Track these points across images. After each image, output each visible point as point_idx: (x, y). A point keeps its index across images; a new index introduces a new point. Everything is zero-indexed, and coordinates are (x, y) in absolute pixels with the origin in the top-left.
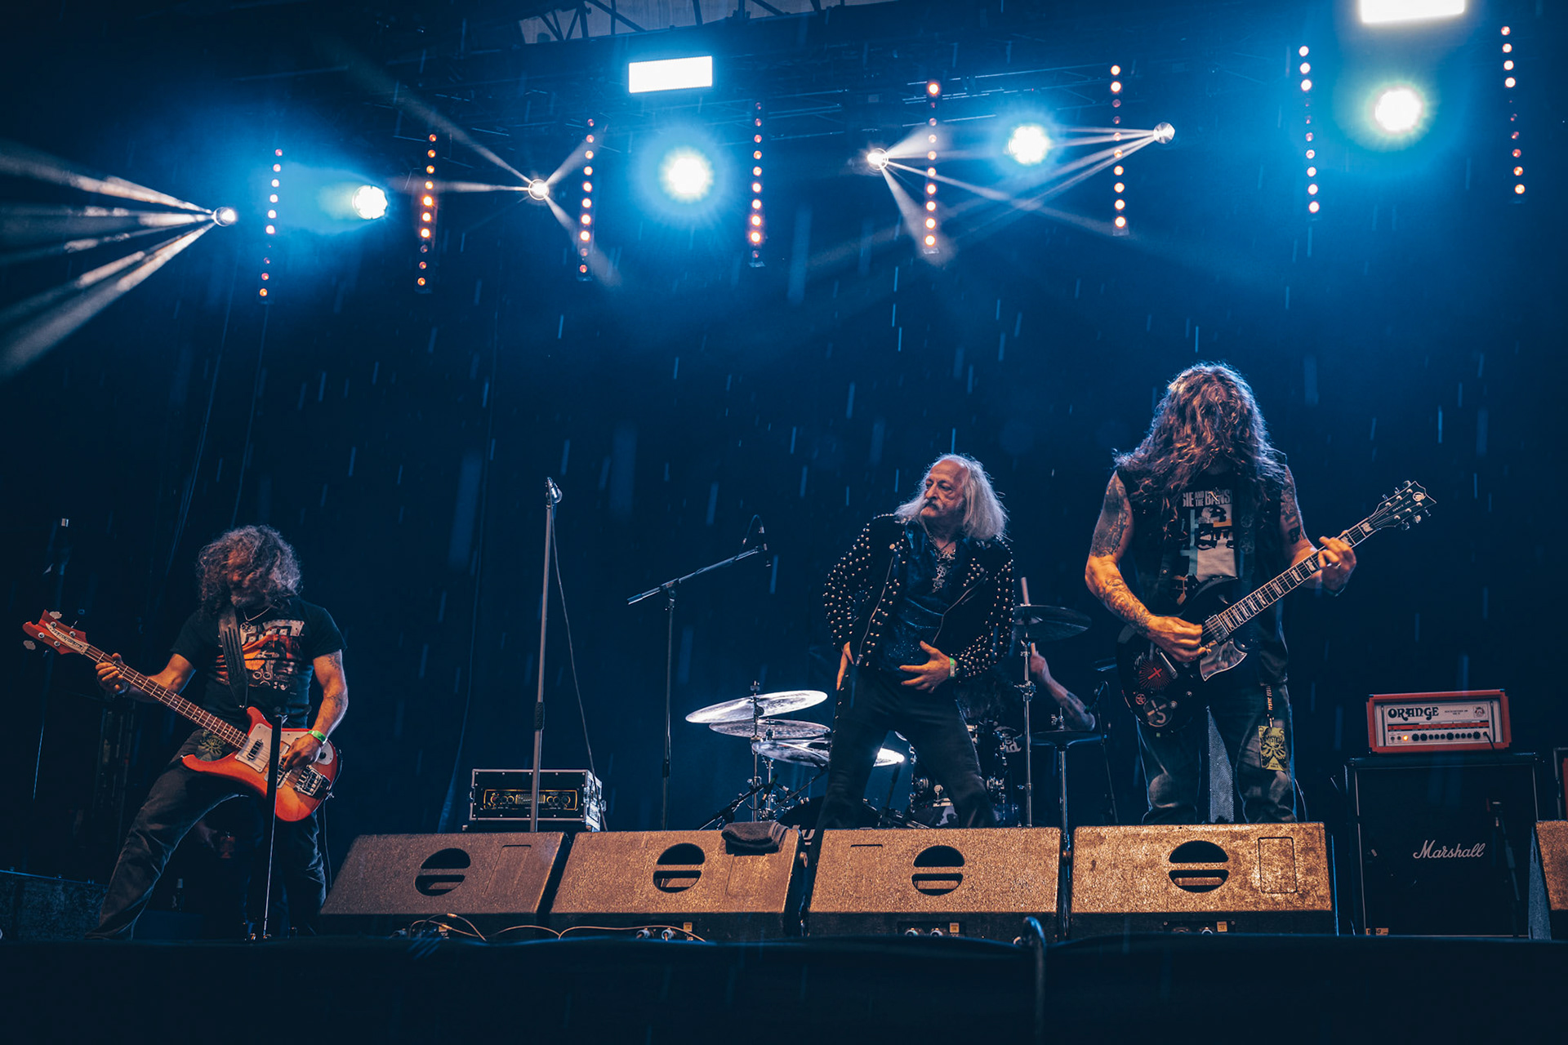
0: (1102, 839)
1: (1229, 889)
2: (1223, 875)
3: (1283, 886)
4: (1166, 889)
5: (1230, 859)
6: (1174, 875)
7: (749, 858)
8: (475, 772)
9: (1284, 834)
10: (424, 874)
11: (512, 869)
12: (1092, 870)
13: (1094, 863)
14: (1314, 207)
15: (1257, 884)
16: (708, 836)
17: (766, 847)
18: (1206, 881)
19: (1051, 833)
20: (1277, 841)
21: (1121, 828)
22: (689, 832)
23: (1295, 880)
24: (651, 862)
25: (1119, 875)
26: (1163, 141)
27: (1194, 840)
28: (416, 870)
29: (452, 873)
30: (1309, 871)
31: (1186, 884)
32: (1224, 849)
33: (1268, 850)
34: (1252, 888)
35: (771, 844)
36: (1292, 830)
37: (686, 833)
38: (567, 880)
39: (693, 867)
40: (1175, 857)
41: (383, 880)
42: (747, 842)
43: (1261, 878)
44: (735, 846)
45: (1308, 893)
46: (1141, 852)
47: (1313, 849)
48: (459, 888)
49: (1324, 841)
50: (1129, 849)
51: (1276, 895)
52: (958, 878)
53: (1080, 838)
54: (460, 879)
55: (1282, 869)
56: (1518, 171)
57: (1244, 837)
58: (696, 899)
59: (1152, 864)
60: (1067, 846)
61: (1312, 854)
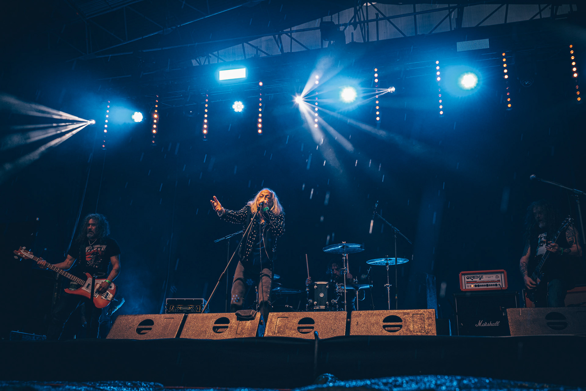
0: (361, 315)
1: (402, 331)
2: (401, 326)
3: (420, 330)
4: (381, 331)
5: (403, 321)
6: (384, 327)
7: (244, 322)
8: (167, 299)
9: (421, 313)
10: (139, 328)
11: (167, 326)
12: (357, 325)
13: (358, 323)
14: (441, 113)
15: (412, 329)
16: (231, 315)
17: (251, 318)
18: (395, 329)
19: (344, 313)
20: (419, 315)
21: (367, 311)
22: (225, 313)
23: (425, 328)
24: (212, 324)
25: (366, 327)
26: (392, 92)
27: (391, 315)
28: (136, 327)
29: (148, 327)
30: (429, 325)
31: (388, 330)
32: (401, 318)
33: (416, 318)
34: (410, 331)
35: (251, 317)
36: (424, 311)
37: (224, 314)
38: (185, 329)
39: (226, 325)
40: (385, 321)
41: (126, 329)
42: (244, 316)
43: (413, 327)
44: (240, 318)
45: (429, 332)
46: (373, 320)
47: (431, 318)
49: (434, 315)
50: (370, 318)
51: (418, 333)
52: (313, 328)
53: (353, 314)
54: (150, 329)
55: (420, 324)
56: (509, 100)
57: (408, 314)
58: (226, 335)
59: (377, 323)
60: (349, 316)
61: (430, 319)
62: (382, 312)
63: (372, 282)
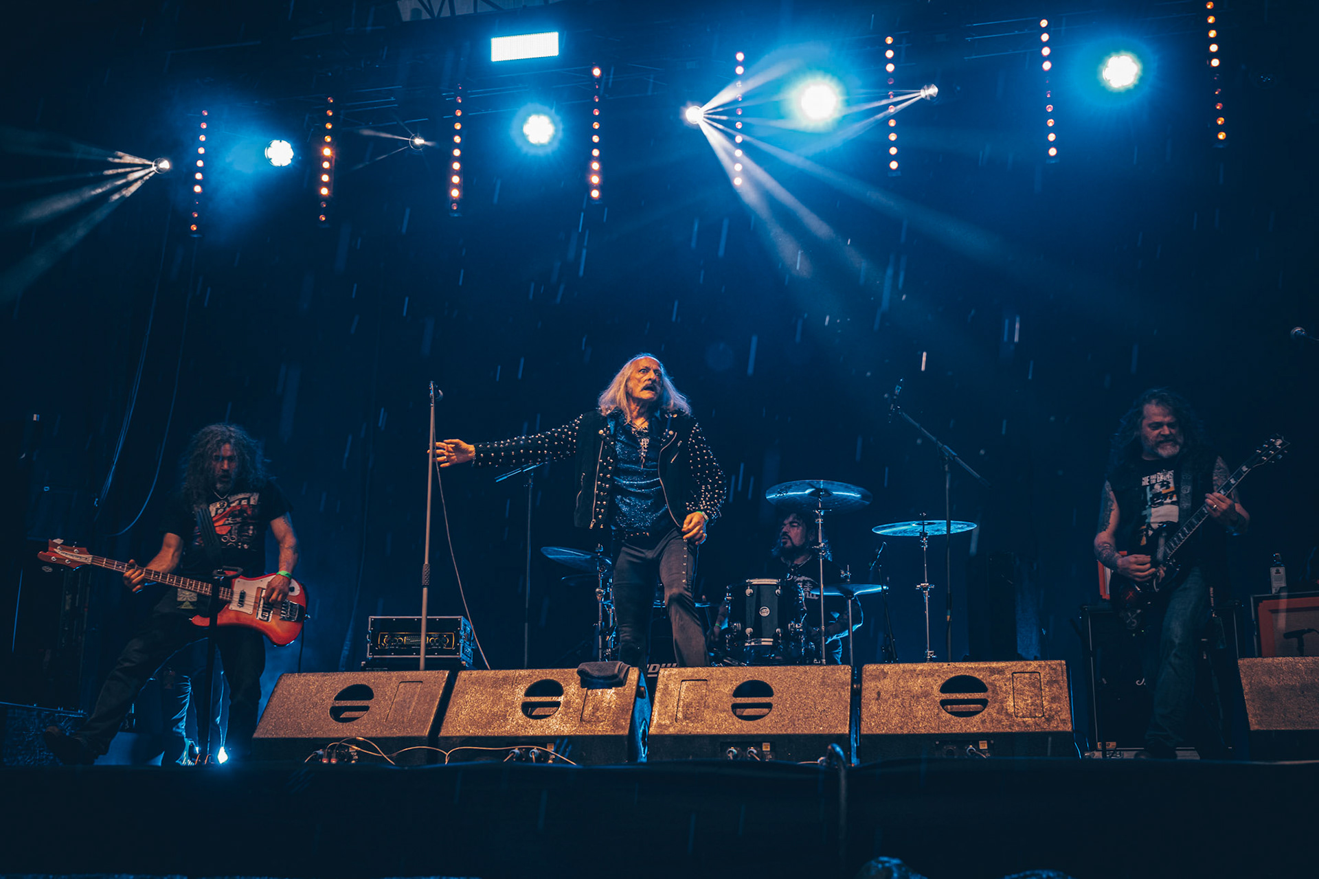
0: (885, 674)
1: (989, 714)
2: (984, 703)
3: (1033, 711)
4: (938, 714)
5: (990, 690)
6: (944, 703)
7: (599, 691)
8: (371, 618)
9: (1033, 669)
10: (337, 705)
11: (408, 700)
12: (877, 699)
13: (879, 694)
14: (1053, 152)
15: (1011, 710)
16: (565, 673)
17: (615, 681)
18: (970, 708)
19: (844, 669)
20: (1027, 675)
21: (901, 665)
22: (550, 670)
23: (1043, 706)
24: (520, 695)
25: (900, 704)
26: (928, 98)
27: (959, 674)
28: (330, 702)
29: (359, 705)
30: (1054, 699)
31: (954, 710)
32: (985, 682)
33: (1020, 683)
34: (1007, 714)
35: (618, 679)
36: (1040, 666)
37: (547, 671)
38: (452, 710)
39: (555, 699)
40: (945, 688)
41: (303, 710)
42: (599, 678)
43: (1014, 705)
44: (588, 682)
45: (1053, 717)
46: (917, 685)
47: (1057, 682)
48: (365, 716)
49: (1065, 674)
50: (907, 682)
51: (1027, 719)
52: (769, 706)
53: (867, 673)
54: (366, 708)
55: (1031, 698)
56: (1220, 121)
57: (1001, 671)
58: (556, 725)
59: (926, 695)
60: (857, 678)
61: (1056, 686)
62: (937, 668)
63: (888, 578)
